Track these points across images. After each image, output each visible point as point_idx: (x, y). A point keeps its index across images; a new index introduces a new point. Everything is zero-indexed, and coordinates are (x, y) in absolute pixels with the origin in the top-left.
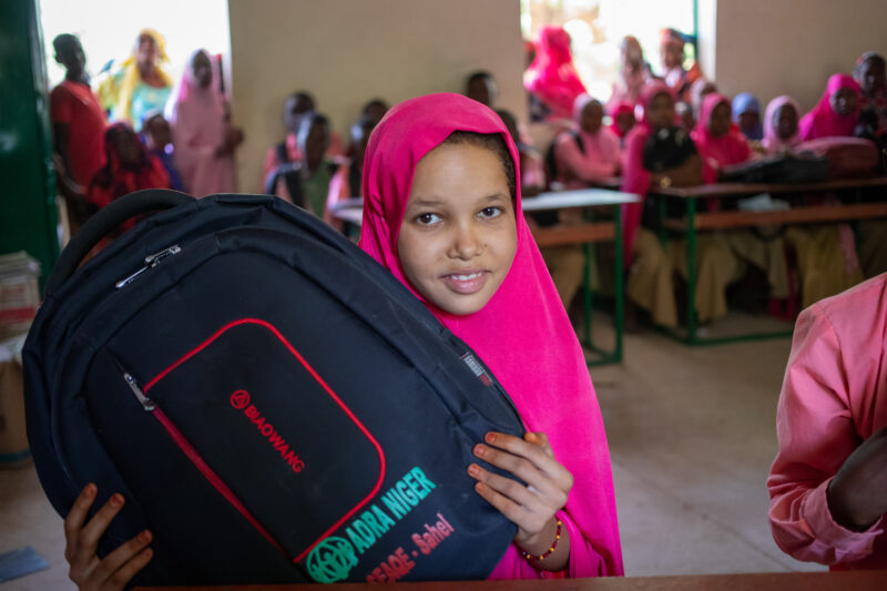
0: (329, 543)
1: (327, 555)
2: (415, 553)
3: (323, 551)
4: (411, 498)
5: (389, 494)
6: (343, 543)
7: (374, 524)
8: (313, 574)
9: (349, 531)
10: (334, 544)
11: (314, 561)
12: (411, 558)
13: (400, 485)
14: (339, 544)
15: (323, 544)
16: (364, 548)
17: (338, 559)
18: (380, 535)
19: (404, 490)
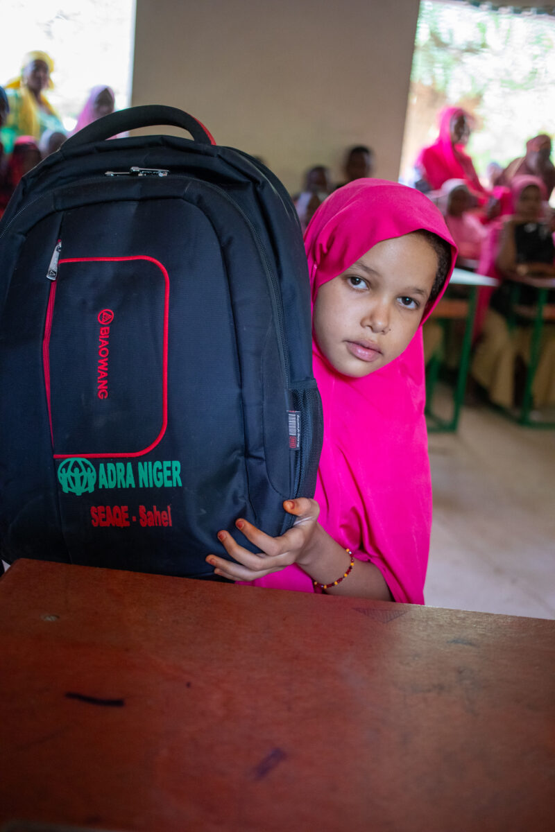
0: (83, 463)
1: (77, 470)
2: (134, 519)
3: (76, 464)
4: (158, 479)
5: (145, 463)
6: (92, 471)
7: (121, 476)
8: (59, 474)
9: (102, 466)
10: (86, 466)
11: (66, 466)
12: (129, 520)
13: (158, 464)
14: (89, 469)
15: (79, 460)
16: (103, 486)
17: (82, 478)
18: (119, 486)
19: (158, 470)
